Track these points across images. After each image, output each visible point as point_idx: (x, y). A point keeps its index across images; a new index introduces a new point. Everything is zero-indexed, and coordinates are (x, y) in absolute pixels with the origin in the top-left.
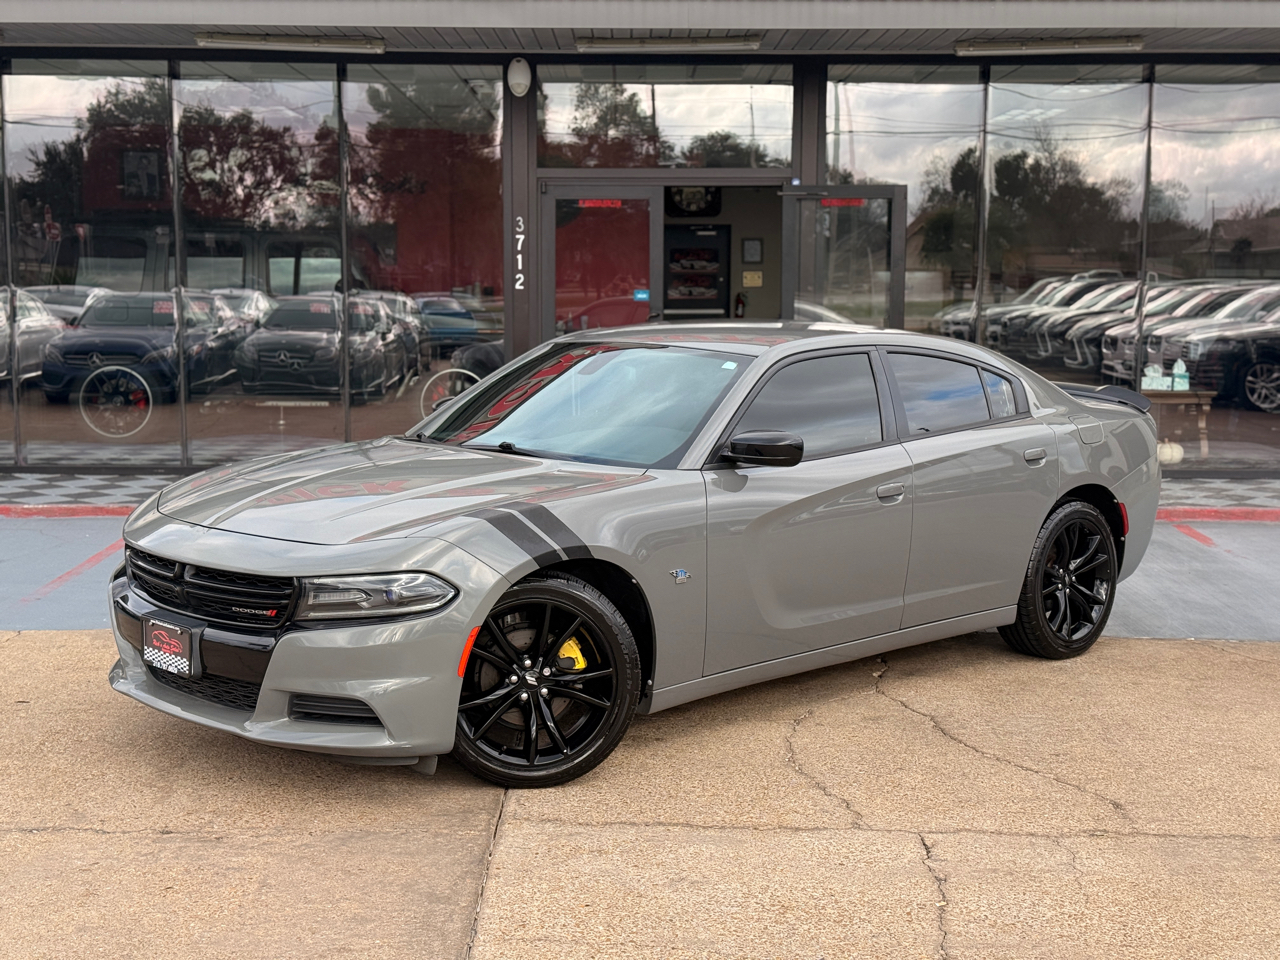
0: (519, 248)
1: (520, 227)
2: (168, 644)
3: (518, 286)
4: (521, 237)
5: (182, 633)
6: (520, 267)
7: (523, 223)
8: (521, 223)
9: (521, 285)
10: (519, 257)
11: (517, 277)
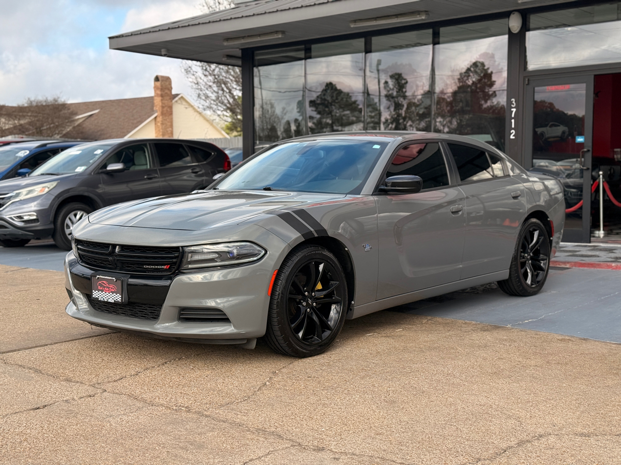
0: (513, 116)
1: (513, 104)
2: (107, 287)
3: (512, 137)
4: (514, 110)
5: (116, 281)
6: (513, 126)
7: (515, 102)
8: (514, 102)
9: (513, 136)
10: (513, 121)
11: (512, 132)
